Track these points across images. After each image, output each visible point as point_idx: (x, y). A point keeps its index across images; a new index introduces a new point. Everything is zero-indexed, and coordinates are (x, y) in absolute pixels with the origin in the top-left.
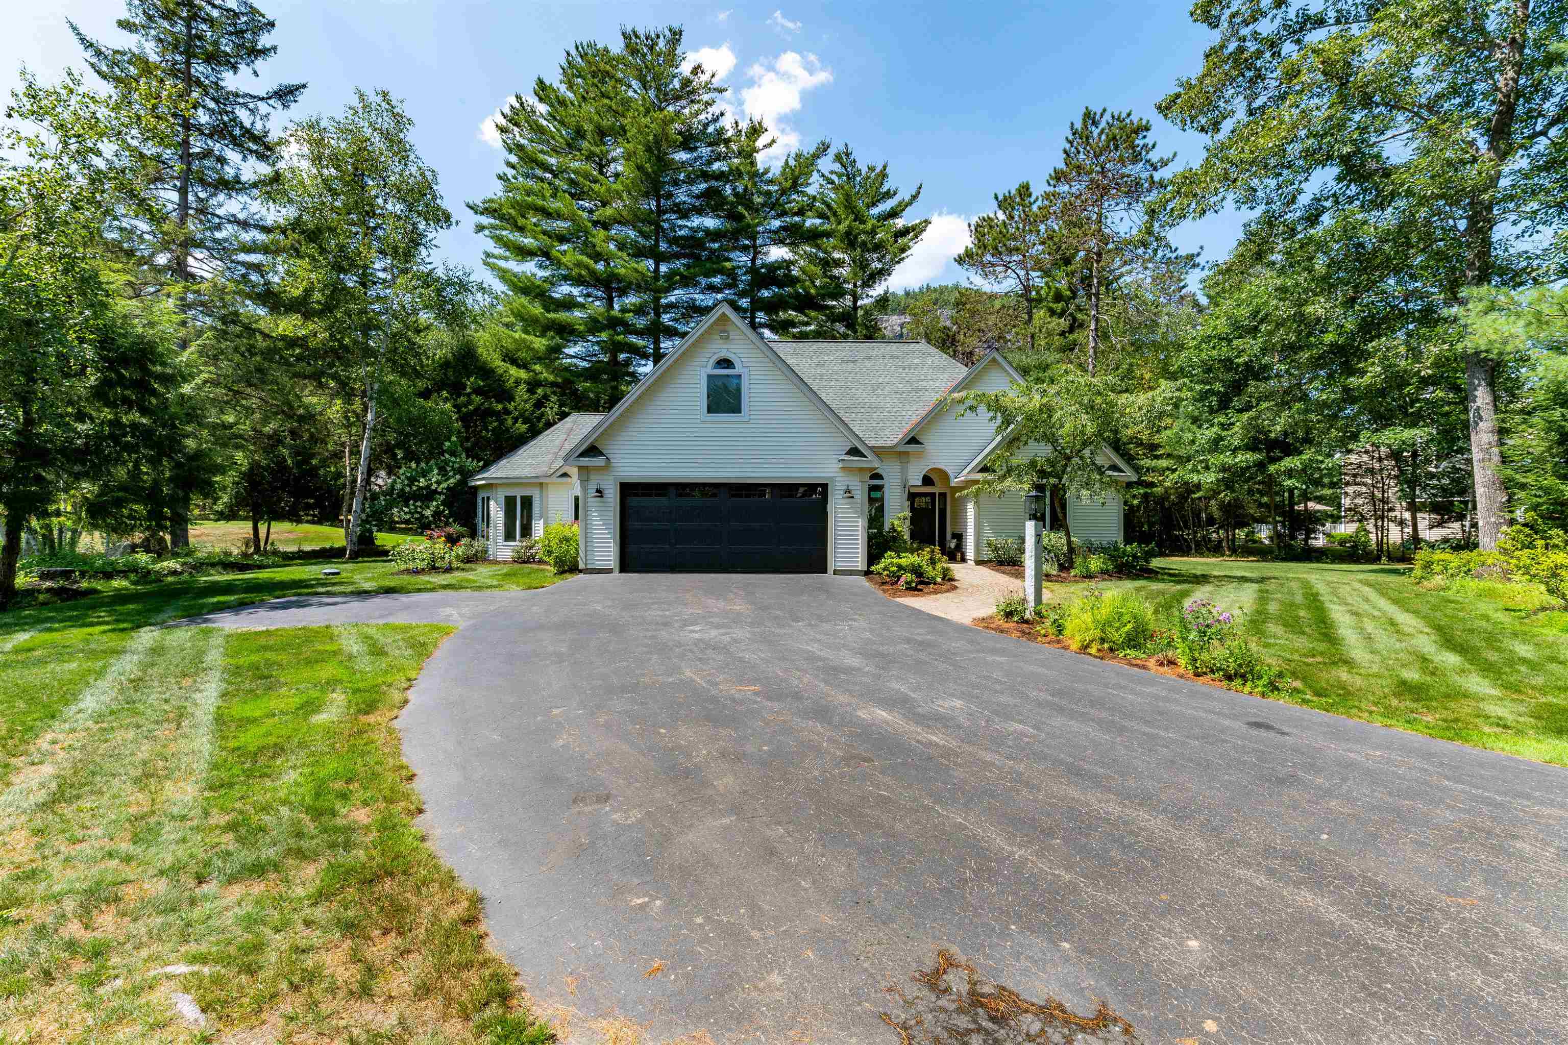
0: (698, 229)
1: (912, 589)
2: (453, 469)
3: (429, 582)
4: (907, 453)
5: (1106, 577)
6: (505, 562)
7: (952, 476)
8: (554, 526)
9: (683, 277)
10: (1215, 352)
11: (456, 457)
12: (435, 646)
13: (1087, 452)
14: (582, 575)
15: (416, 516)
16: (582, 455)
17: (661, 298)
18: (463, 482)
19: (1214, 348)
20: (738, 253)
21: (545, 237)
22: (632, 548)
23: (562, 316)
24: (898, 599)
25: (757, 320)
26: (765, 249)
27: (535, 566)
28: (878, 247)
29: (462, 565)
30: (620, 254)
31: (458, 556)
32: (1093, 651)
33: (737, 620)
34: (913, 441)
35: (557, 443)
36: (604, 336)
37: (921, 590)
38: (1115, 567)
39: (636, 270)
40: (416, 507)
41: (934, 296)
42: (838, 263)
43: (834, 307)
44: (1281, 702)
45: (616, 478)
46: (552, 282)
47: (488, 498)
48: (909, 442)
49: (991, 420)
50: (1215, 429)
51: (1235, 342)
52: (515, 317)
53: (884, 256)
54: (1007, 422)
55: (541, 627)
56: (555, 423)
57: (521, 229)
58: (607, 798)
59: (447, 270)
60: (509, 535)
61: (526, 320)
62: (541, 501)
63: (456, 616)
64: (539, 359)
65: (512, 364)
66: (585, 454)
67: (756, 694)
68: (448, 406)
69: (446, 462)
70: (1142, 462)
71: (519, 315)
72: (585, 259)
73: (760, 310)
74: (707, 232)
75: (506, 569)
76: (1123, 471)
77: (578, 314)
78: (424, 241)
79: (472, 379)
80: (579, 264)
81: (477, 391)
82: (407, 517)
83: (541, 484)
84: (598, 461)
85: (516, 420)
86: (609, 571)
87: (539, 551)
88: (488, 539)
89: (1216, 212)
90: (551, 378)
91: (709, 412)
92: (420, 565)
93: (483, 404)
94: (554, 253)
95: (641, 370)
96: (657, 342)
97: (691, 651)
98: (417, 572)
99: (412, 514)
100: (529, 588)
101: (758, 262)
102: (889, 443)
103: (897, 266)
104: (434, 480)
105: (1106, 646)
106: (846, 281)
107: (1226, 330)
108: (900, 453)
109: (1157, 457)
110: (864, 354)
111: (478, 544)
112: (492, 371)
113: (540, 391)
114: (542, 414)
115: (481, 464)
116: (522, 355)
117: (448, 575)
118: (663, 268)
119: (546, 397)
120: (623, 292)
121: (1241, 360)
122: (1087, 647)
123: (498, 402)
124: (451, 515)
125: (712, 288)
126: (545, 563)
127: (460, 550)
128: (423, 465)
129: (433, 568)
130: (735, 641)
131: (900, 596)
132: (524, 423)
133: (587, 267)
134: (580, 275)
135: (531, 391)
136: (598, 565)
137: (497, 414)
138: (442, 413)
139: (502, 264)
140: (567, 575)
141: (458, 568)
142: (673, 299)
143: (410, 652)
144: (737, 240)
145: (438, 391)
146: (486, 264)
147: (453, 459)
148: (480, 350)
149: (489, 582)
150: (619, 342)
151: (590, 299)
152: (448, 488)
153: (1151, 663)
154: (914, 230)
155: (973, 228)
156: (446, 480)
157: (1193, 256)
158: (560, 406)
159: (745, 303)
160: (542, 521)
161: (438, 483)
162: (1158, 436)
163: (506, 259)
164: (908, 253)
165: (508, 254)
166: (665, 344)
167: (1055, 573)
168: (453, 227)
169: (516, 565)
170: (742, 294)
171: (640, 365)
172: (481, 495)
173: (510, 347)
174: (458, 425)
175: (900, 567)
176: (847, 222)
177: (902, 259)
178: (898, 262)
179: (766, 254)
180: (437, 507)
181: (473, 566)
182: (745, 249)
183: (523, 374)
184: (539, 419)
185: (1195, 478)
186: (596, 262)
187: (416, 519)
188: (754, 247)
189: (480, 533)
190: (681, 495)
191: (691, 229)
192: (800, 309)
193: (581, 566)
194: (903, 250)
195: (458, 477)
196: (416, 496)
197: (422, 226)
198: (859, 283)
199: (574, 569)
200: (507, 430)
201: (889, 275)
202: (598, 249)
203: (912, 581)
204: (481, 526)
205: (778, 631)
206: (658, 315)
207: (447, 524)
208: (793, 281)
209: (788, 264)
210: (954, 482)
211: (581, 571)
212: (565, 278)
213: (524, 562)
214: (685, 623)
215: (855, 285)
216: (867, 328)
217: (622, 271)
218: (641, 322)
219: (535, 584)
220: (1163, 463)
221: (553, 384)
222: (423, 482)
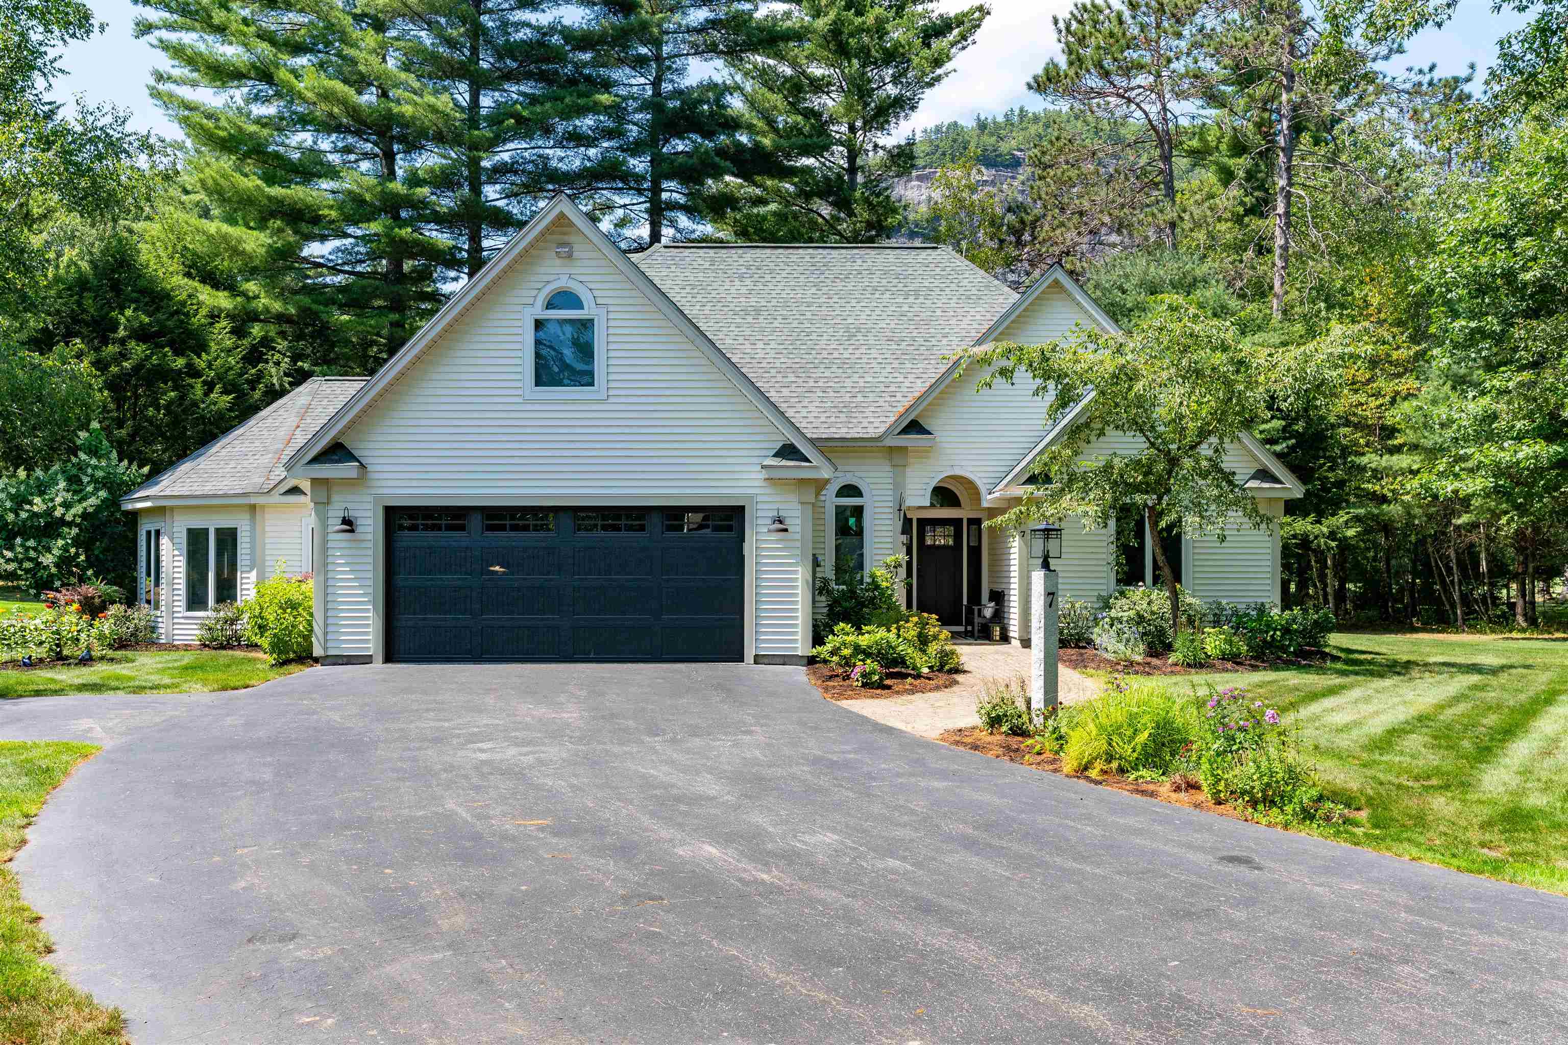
0: (552, 29)
1: (871, 685)
2: (94, 480)
3: (53, 681)
4: (903, 450)
5: (1229, 665)
6: (187, 648)
7: (983, 490)
8: (274, 582)
9: (520, 119)
10: (1484, 261)
11: (99, 458)
12: (66, 773)
13: (1205, 450)
14: (318, 667)
15: (28, 565)
16: (315, 460)
17: (480, 159)
18: (113, 503)
19: (1484, 252)
20: (628, 70)
21: (265, 45)
22: (405, 620)
23: (297, 192)
24: (845, 704)
25: (665, 196)
26: (679, 62)
27: (239, 654)
28: (891, 56)
29: (110, 653)
30: (403, 76)
31: (101, 637)
32: (1094, 773)
33: (556, 733)
34: (914, 427)
35: (282, 433)
36: (375, 227)
37: (889, 687)
38: (1251, 648)
39: (433, 109)
40: (27, 549)
41: (1033, 129)
42: (819, 86)
43: (807, 170)
44: (1303, 834)
45: (377, 498)
46: (278, 125)
47: (158, 533)
48: (905, 431)
49: (1036, 393)
50: (1485, 401)
51: (1520, 244)
52: (209, 192)
53: (904, 73)
54: (1065, 400)
55: (235, 747)
56: (282, 393)
57: (220, 30)
58: (294, 937)
59: (84, 113)
60: (196, 600)
61: (229, 200)
62: (253, 538)
63: (98, 732)
64: (252, 272)
65: (203, 281)
66: (322, 458)
67: (542, 829)
68: (85, 365)
69: (81, 467)
70: (1364, 460)
71: (217, 192)
72: (338, 86)
73: (669, 177)
74: (568, 34)
75: (188, 658)
76: (1276, 480)
77: (326, 184)
78: (39, 63)
79: (129, 312)
80: (327, 96)
81: (141, 335)
82: (11, 567)
83: (253, 508)
84: (346, 470)
85: (209, 387)
86: (366, 660)
87: (245, 626)
88: (157, 607)
89: (1439, 25)
90: (277, 306)
91: (537, 384)
92: (38, 652)
93: (148, 358)
94: (283, 74)
95: (447, 288)
96: (475, 239)
97: (466, 777)
98: (30, 664)
99: (20, 562)
100: (224, 689)
101: (666, 87)
102: (872, 432)
103: (927, 91)
104: (59, 500)
105: (1114, 765)
106: (833, 120)
107: (1505, 220)
108: (891, 449)
109: (1398, 450)
110: (836, 270)
111: (141, 614)
112: (166, 296)
113: (256, 330)
114: (260, 376)
115: (146, 470)
116: (223, 264)
117: (85, 670)
118: (486, 101)
119: (266, 342)
120: (412, 146)
121: (1528, 276)
122: (1086, 768)
123: (178, 353)
124: (90, 563)
125: (577, 139)
126: (255, 646)
127: (106, 625)
128: (39, 473)
129: (59, 658)
130: (541, 762)
131: (850, 698)
132: (225, 392)
133: (343, 102)
134: (331, 115)
135: (239, 332)
136: (348, 649)
137: (175, 377)
138: (73, 377)
139: (185, 93)
140: (292, 667)
141: (102, 658)
142: (506, 157)
143: (25, 780)
144: (625, 48)
145: (68, 336)
146: (155, 94)
147: (94, 461)
148: (143, 258)
149: (155, 679)
150: (403, 241)
151: (352, 157)
152: (85, 515)
153: (1165, 789)
154: (960, 23)
155: (1062, 25)
156: (80, 501)
157: (1456, 80)
158: (295, 358)
159: (639, 164)
160: (253, 575)
161: (67, 505)
162: (1393, 411)
163: (194, 84)
164: (948, 66)
165: (195, 75)
166: (492, 241)
167: (1139, 658)
168: (96, 34)
169: (207, 652)
170: (635, 149)
171: (445, 279)
172: (145, 526)
173: (199, 249)
174: (102, 396)
175: (857, 649)
176: (832, 15)
177: (938, 79)
178: (930, 85)
179: (680, 72)
180: (65, 549)
181: (129, 654)
182: (640, 62)
183: (223, 300)
184: (253, 384)
185: (1448, 487)
186: (360, 93)
187: (27, 571)
188: (658, 58)
189: (144, 596)
190: (491, 528)
191: (538, 29)
192: (745, 174)
193: (317, 651)
194: (937, 62)
195: (103, 494)
196: (24, 531)
197: (35, 37)
198: (859, 124)
199: (305, 657)
200: (195, 404)
201: (913, 108)
202: (362, 68)
203: (873, 672)
204: (145, 583)
205: (616, 749)
206: (476, 190)
207: (82, 580)
208: (733, 124)
209: (720, 91)
210: (987, 500)
211: (316, 660)
212: (304, 121)
213: (222, 647)
214: (473, 738)
215: (852, 129)
216: (871, 207)
217: (408, 110)
218: (446, 202)
219: (234, 682)
220: (1403, 461)
221: (281, 318)
222: (38, 504)
